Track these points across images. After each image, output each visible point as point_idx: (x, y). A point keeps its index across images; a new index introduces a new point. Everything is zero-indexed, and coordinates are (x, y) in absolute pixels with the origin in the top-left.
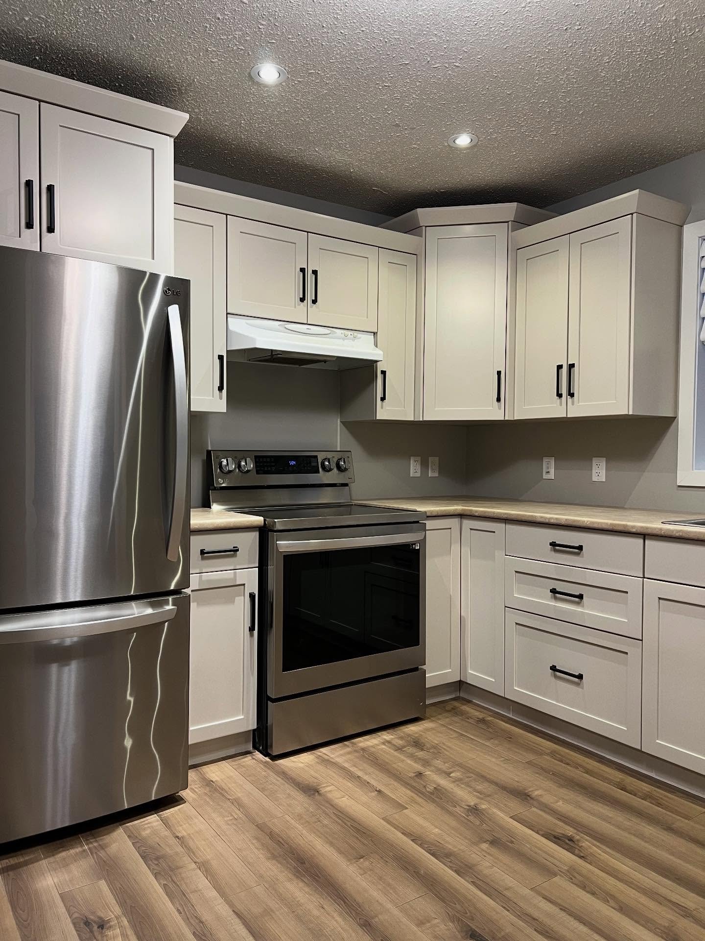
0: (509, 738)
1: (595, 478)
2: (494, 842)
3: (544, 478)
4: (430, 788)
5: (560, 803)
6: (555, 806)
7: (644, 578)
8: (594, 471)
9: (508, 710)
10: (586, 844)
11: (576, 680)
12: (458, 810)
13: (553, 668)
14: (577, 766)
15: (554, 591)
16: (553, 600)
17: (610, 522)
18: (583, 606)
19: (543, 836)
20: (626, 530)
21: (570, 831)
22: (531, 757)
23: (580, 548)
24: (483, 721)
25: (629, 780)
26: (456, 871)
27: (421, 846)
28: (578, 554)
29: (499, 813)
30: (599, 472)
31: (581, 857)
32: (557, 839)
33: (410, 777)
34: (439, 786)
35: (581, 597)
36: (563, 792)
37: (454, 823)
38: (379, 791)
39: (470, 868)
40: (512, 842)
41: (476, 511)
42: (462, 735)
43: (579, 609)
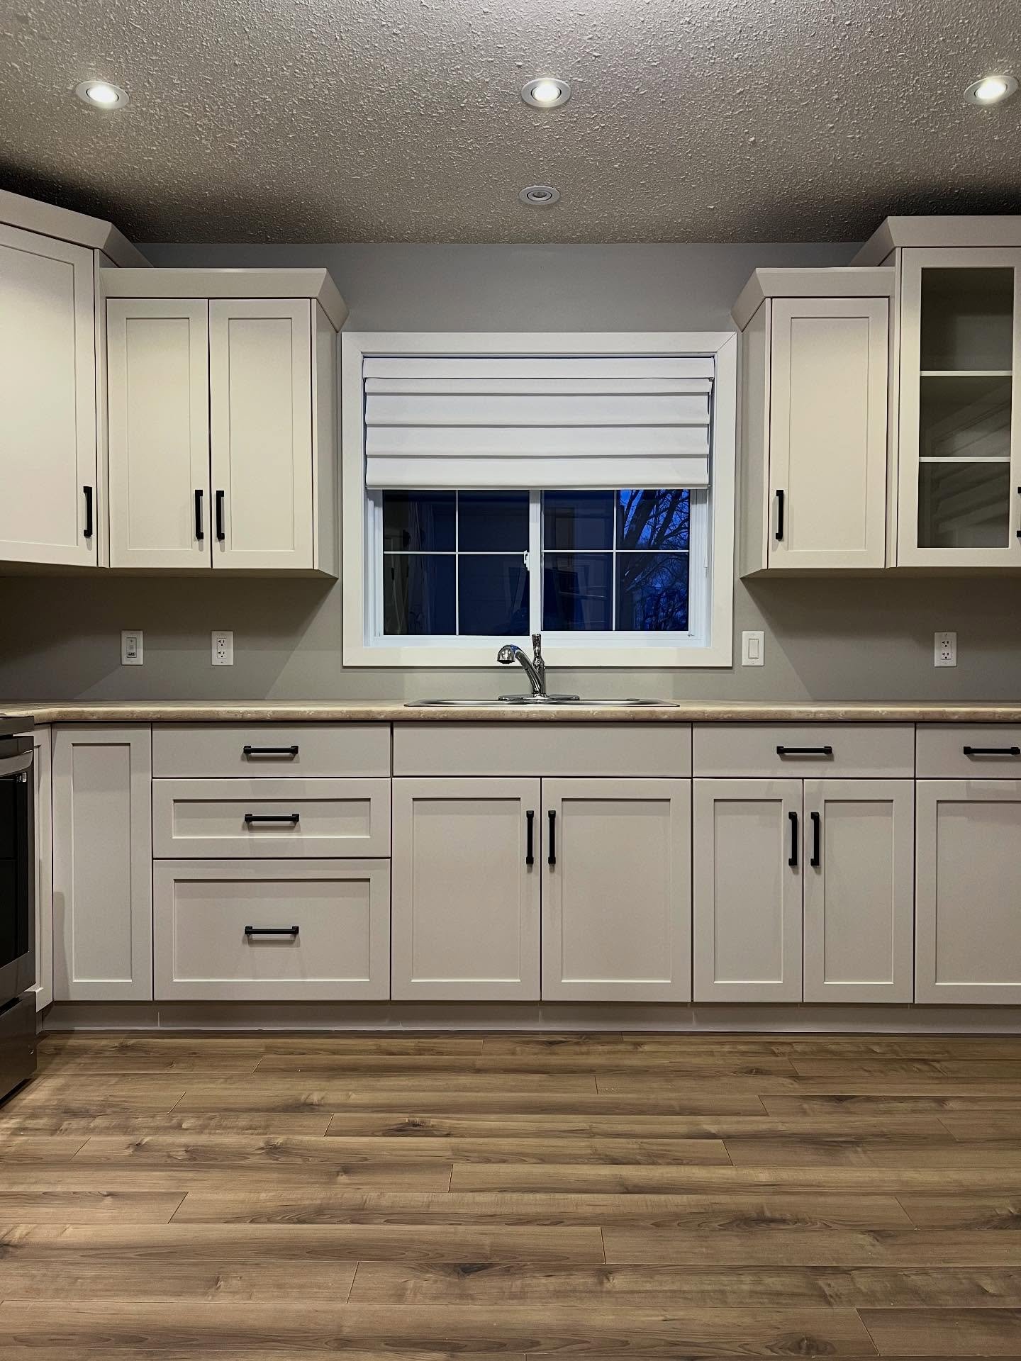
0: (194, 1056)
1: (216, 660)
2: (347, 1170)
3: (125, 662)
4: (181, 1154)
5: (353, 1096)
6: (351, 1101)
7: (393, 776)
8: (214, 652)
9: (154, 1020)
10: (433, 1122)
11: (288, 936)
12: (253, 1160)
13: (249, 931)
14: (316, 1051)
15: (249, 819)
16: (247, 832)
17: (345, 709)
18: (299, 831)
19: (384, 1135)
20: (370, 717)
21: (405, 1118)
22: (255, 1064)
23: (294, 750)
24: (123, 1048)
25: (385, 1043)
26: (353, 1222)
27: (270, 1221)
28: (290, 759)
29: (306, 1138)
30: (224, 651)
31: (448, 1135)
32: (401, 1131)
33: (130, 1156)
34: (189, 1147)
35: (295, 818)
36: (339, 1083)
37: (275, 1176)
38: (110, 1194)
39: (363, 1209)
40: (366, 1159)
41: (92, 714)
42: (124, 1075)
43: (293, 836)
